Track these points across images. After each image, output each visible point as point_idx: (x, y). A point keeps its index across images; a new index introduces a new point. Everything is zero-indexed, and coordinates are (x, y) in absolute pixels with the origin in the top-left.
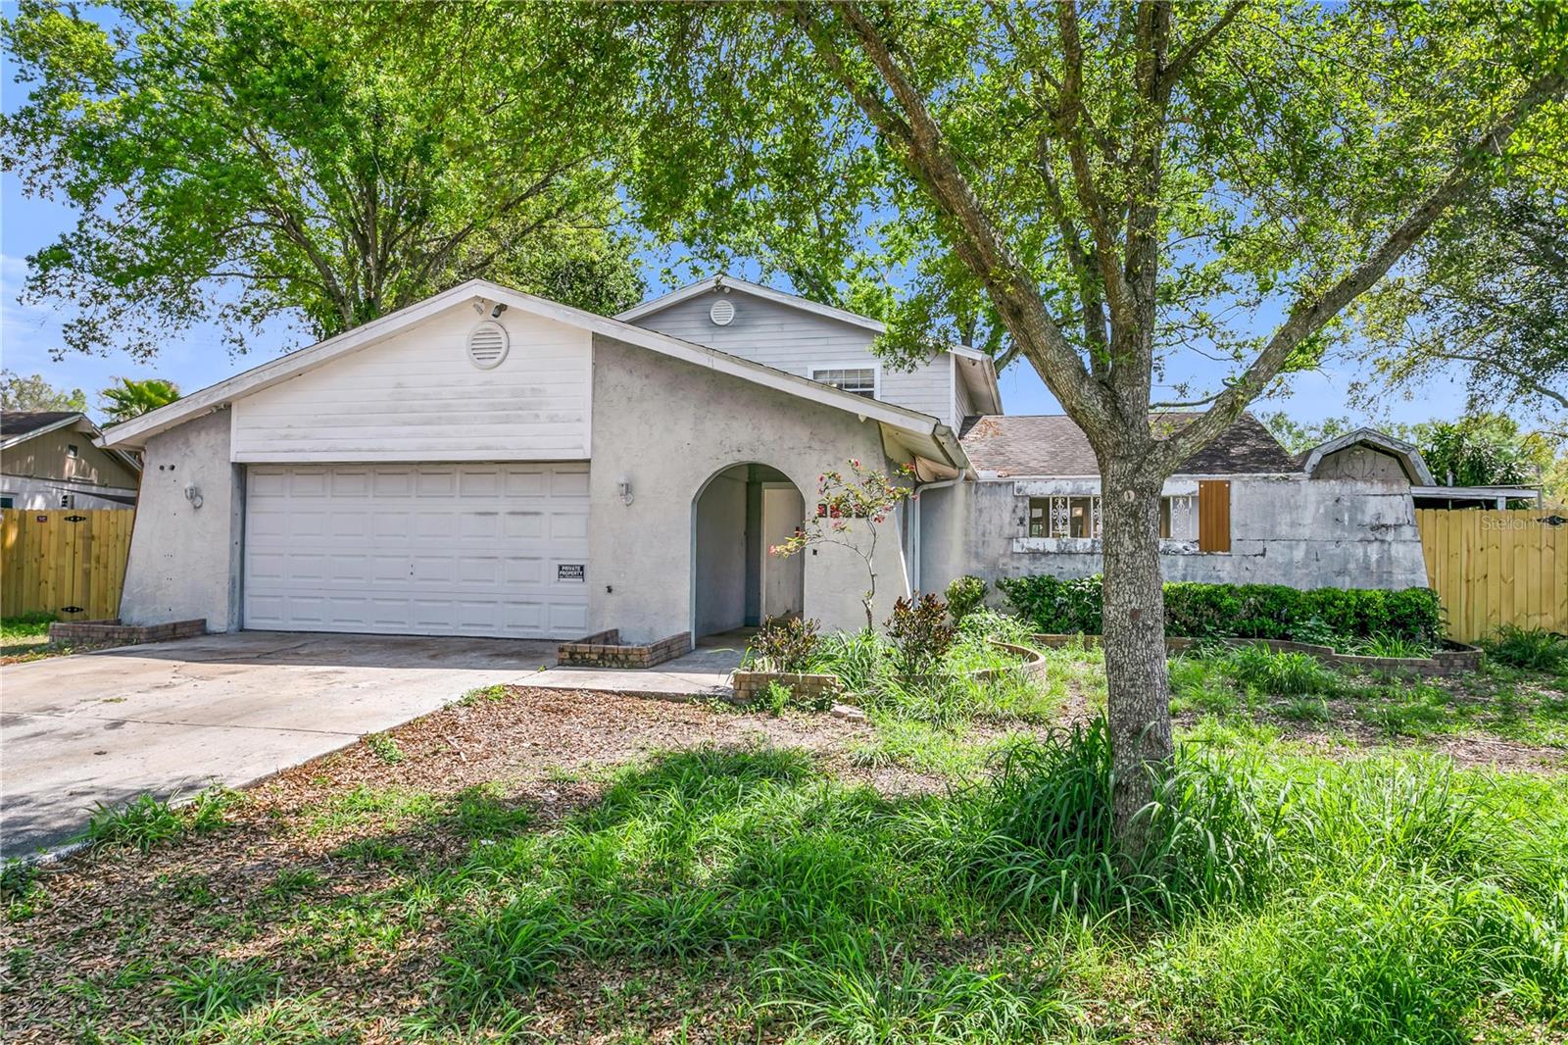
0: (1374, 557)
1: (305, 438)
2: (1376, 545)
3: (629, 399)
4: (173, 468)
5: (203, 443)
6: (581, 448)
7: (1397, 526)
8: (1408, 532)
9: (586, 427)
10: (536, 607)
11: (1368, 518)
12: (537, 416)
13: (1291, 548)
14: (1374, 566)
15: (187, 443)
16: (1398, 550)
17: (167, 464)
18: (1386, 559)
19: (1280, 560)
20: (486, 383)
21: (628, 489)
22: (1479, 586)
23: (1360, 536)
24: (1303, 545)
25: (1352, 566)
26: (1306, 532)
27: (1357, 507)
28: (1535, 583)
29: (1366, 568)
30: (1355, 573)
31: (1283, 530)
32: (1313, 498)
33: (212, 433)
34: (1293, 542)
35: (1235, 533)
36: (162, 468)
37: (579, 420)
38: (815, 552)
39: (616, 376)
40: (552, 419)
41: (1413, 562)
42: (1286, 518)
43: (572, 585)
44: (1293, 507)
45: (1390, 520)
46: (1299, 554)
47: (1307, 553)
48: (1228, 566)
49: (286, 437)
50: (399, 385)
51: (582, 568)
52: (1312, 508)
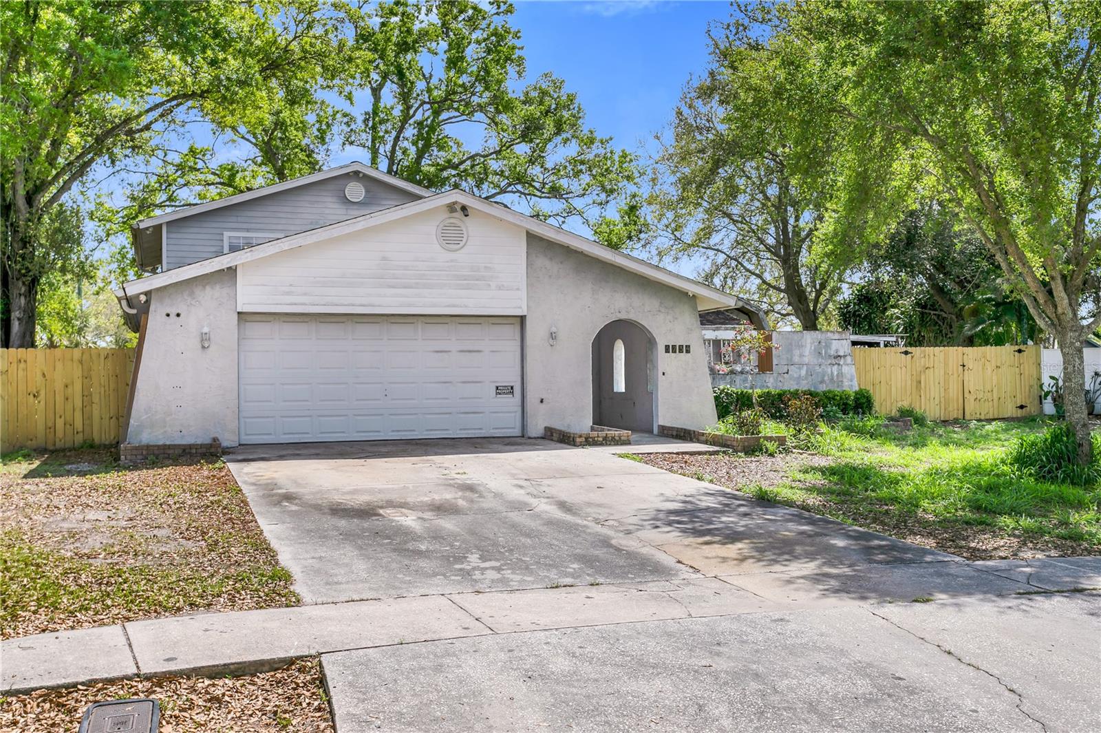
0: (835, 373)
1: (305, 294)
2: (836, 366)
3: (550, 276)
4: (178, 315)
5: (210, 296)
6: (521, 308)
7: (845, 356)
8: (849, 359)
9: (523, 294)
10: (481, 415)
11: (832, 352)
12: (489, 285)
13: (800, 369)
14: (835, 378)
15: (192, 294)
16: (845, 369)
17: (173, 312)
18: (840, 374)
19: (795, 376)
20: (452, 261)
21: (553, 336)
22: (878, 386)
23: (830, 362)
24: (805, 367)
25: (826, 378)
26: (806, 360)
27: (828, 346)
28: (899, 386)
29: (832, 380)
30: (828, 382)
31: (796, 359)
32: (809, 341)
33: (218, 287)
34: (801, 365)
35: (775, 362)
36: (168, 315)
37: (518, 289)
38: (664, 374)
39: (542, 261)
40: (500, 288)
41: (852, 376)
42: (797, 352)
43: (506, 400)
44: (801, 346)
45: (841, 353)
46: (803, 372)
47: (807, 371)
48: (771, 380)
49: (288, 293)
50: (384, 259)
51: (512, 388)
52: (808, 346)
